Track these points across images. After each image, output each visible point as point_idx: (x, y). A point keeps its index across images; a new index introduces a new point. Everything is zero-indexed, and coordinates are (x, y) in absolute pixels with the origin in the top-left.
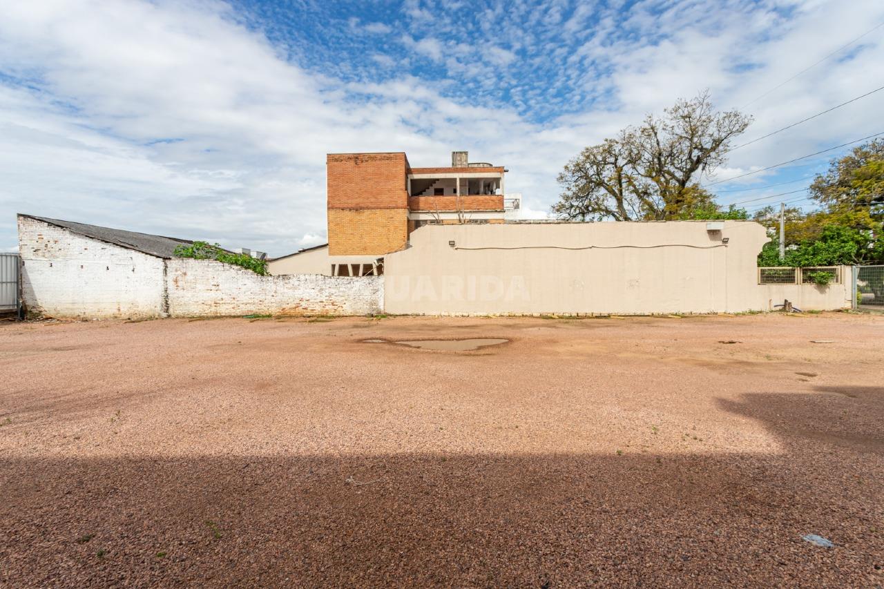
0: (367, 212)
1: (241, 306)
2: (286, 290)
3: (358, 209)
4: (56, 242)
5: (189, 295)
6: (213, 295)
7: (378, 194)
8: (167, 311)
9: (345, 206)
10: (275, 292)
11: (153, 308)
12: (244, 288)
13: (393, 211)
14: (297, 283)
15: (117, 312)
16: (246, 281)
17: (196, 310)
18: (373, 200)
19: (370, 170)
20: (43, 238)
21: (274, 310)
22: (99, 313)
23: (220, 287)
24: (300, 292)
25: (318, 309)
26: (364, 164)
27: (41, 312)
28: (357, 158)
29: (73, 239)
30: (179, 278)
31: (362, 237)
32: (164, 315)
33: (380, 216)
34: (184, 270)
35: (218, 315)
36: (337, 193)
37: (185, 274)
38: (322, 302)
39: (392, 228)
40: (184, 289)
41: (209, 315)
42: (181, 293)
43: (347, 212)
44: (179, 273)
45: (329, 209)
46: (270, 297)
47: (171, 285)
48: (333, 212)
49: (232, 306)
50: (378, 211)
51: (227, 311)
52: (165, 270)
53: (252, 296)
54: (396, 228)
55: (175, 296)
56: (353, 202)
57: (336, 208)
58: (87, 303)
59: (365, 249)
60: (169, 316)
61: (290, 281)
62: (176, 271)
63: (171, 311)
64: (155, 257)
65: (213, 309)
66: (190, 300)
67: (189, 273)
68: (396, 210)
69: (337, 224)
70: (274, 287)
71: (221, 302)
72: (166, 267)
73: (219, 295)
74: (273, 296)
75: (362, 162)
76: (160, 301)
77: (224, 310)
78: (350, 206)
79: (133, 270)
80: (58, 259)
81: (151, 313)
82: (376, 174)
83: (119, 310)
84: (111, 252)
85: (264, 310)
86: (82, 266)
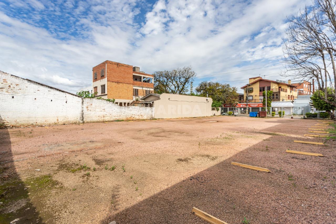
0: (121, 84)
1: (113, 117)
2: (128, 111)
3: (118, 82)
4: (17, 85)
5: (93, 113)
6: (103, 113)
7: (125, 78)
8: (83, 119)
9: (114, 81)
10: (125, 112)
11: (76, 119)
12: (114, 110)
13: (129, 85)
14: (131, 109)
15: (56, 121)
16: (115, 108)
17: (95, 119)
18: (123, 80)
19: (122, 69)
20: (7, 82)
21: (124, 118)
22: (46, 122)
23: (105, 110)
24: (132, 112)
25: (137, 117)
26: (120, 67)
27: (4, 123)
28: (118, 64)
29: (29, 85)
30: (89, 106)
31: (119, 93)
32: (81, 122)
33: (125, 86)
34: (91, 103)
35: (105, 121)
36: (111, 75)
37: (92, 105)
38: (138, 115)
39: (129, 90)
40: (91, 111)
41: (101, 121)
42: (89, 112)
43: (114, 83)
44: (89, 104)
45: (108, 81)
46: (123, 114)
47: (85, 109)
48: (109, 82)
49: (110, 117)
50: (124, 84)
51: (108, 119)
52: (83, 103)
53: (117, 113)
54: (130, 91)
55: (86, 114)
56: (116, 80)
57: (111, 81)
58: (38, 117)
59: (120, 97)
60: (84, 122)
61: (129, 108)
62: (88, 103)
63: (84, 120)
64: (78, 97)
65: (103, 119)
66: (93, 115)
67: (93, 104)
68: (130, 85)
69: (111, 87)
70: (124, 110)
71: (106, 116)
72: (83, 101)
73: (105, 113)
74: (124, 113)
75: (120, 66)
76: (79, 115)
77: (107, 119)
78: (115, 81)
79: (66, 102)
80: (19, 94)
81: (75, 121)
82: (124, 71)
83: (58, 120)
84: (54, 93)
85: (121, 118)
86: (35, 99)
